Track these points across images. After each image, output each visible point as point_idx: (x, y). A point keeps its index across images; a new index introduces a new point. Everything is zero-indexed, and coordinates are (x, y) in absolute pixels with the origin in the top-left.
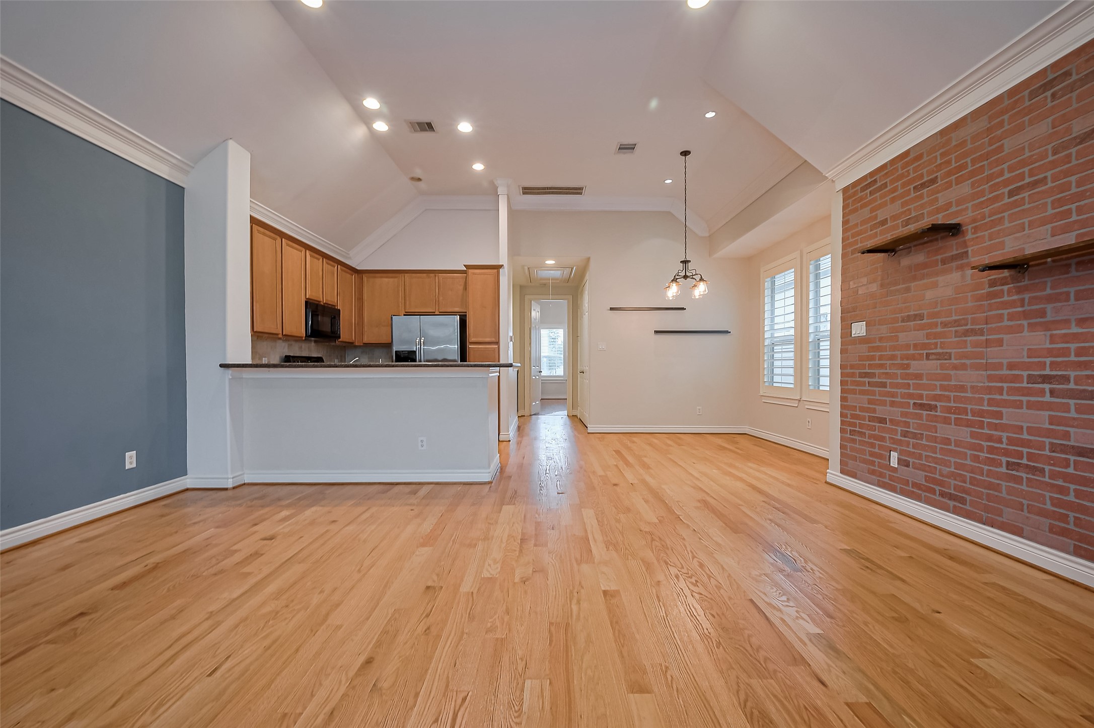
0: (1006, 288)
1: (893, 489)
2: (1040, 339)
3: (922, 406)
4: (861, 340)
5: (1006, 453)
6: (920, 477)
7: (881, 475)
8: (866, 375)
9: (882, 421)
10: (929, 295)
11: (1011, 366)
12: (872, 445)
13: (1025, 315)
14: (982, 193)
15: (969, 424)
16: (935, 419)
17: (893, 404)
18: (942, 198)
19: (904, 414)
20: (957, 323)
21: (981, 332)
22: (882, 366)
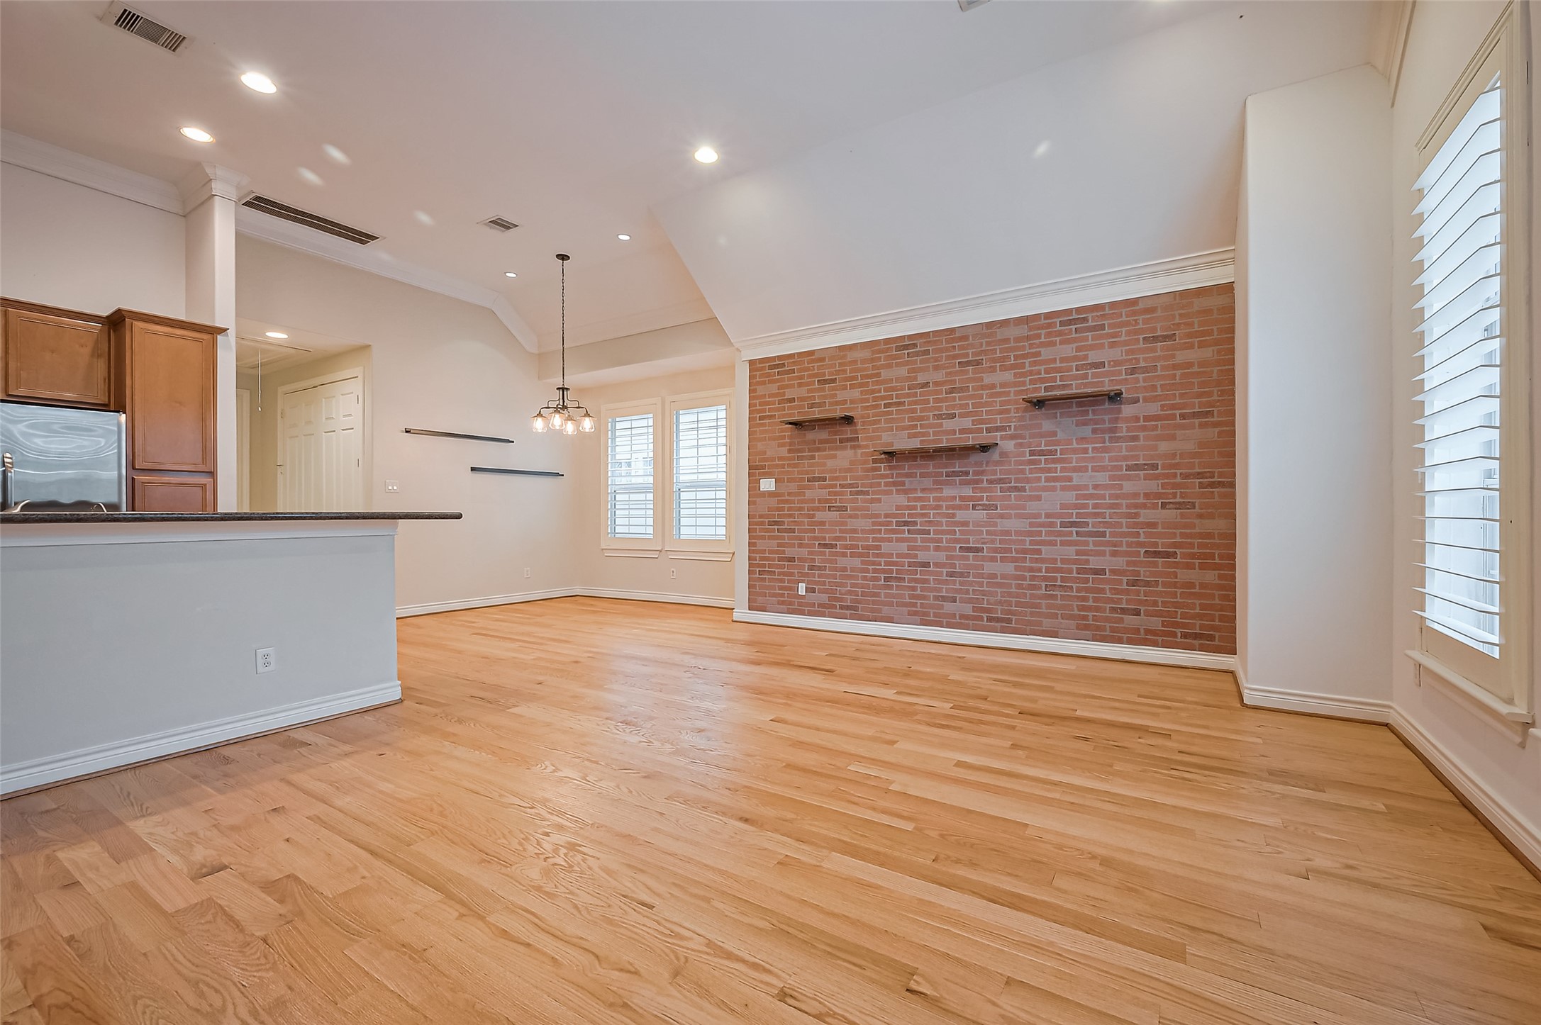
0: (882, 465)
1: (801, 613)
2: (902, 499)
3: (825, 546)
4: (771, 494)
5: (884, 571)
6: (824, 598)
7: (791, 603)
8: (776, 523)
9: (791, 559)
10: (830, 463)
11: (887, 516)
12: (782, 581)
13: (894, 484)
14: (867, 400)
15: (860, 555)
16: (836, 554)
17: (800, 546)
18: (841, 395)
19: (810, 553)
20: (851, 486)
21: (867, 493)
22: (790, 516)
